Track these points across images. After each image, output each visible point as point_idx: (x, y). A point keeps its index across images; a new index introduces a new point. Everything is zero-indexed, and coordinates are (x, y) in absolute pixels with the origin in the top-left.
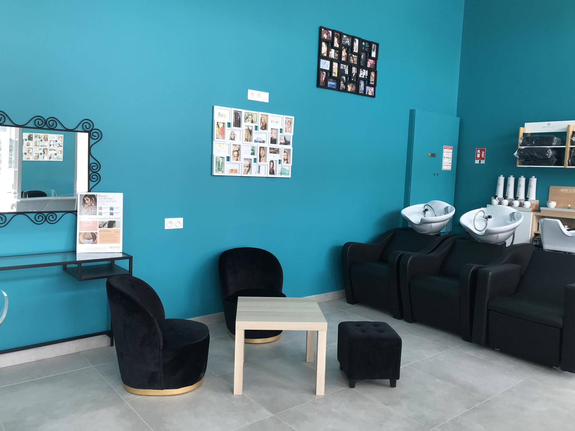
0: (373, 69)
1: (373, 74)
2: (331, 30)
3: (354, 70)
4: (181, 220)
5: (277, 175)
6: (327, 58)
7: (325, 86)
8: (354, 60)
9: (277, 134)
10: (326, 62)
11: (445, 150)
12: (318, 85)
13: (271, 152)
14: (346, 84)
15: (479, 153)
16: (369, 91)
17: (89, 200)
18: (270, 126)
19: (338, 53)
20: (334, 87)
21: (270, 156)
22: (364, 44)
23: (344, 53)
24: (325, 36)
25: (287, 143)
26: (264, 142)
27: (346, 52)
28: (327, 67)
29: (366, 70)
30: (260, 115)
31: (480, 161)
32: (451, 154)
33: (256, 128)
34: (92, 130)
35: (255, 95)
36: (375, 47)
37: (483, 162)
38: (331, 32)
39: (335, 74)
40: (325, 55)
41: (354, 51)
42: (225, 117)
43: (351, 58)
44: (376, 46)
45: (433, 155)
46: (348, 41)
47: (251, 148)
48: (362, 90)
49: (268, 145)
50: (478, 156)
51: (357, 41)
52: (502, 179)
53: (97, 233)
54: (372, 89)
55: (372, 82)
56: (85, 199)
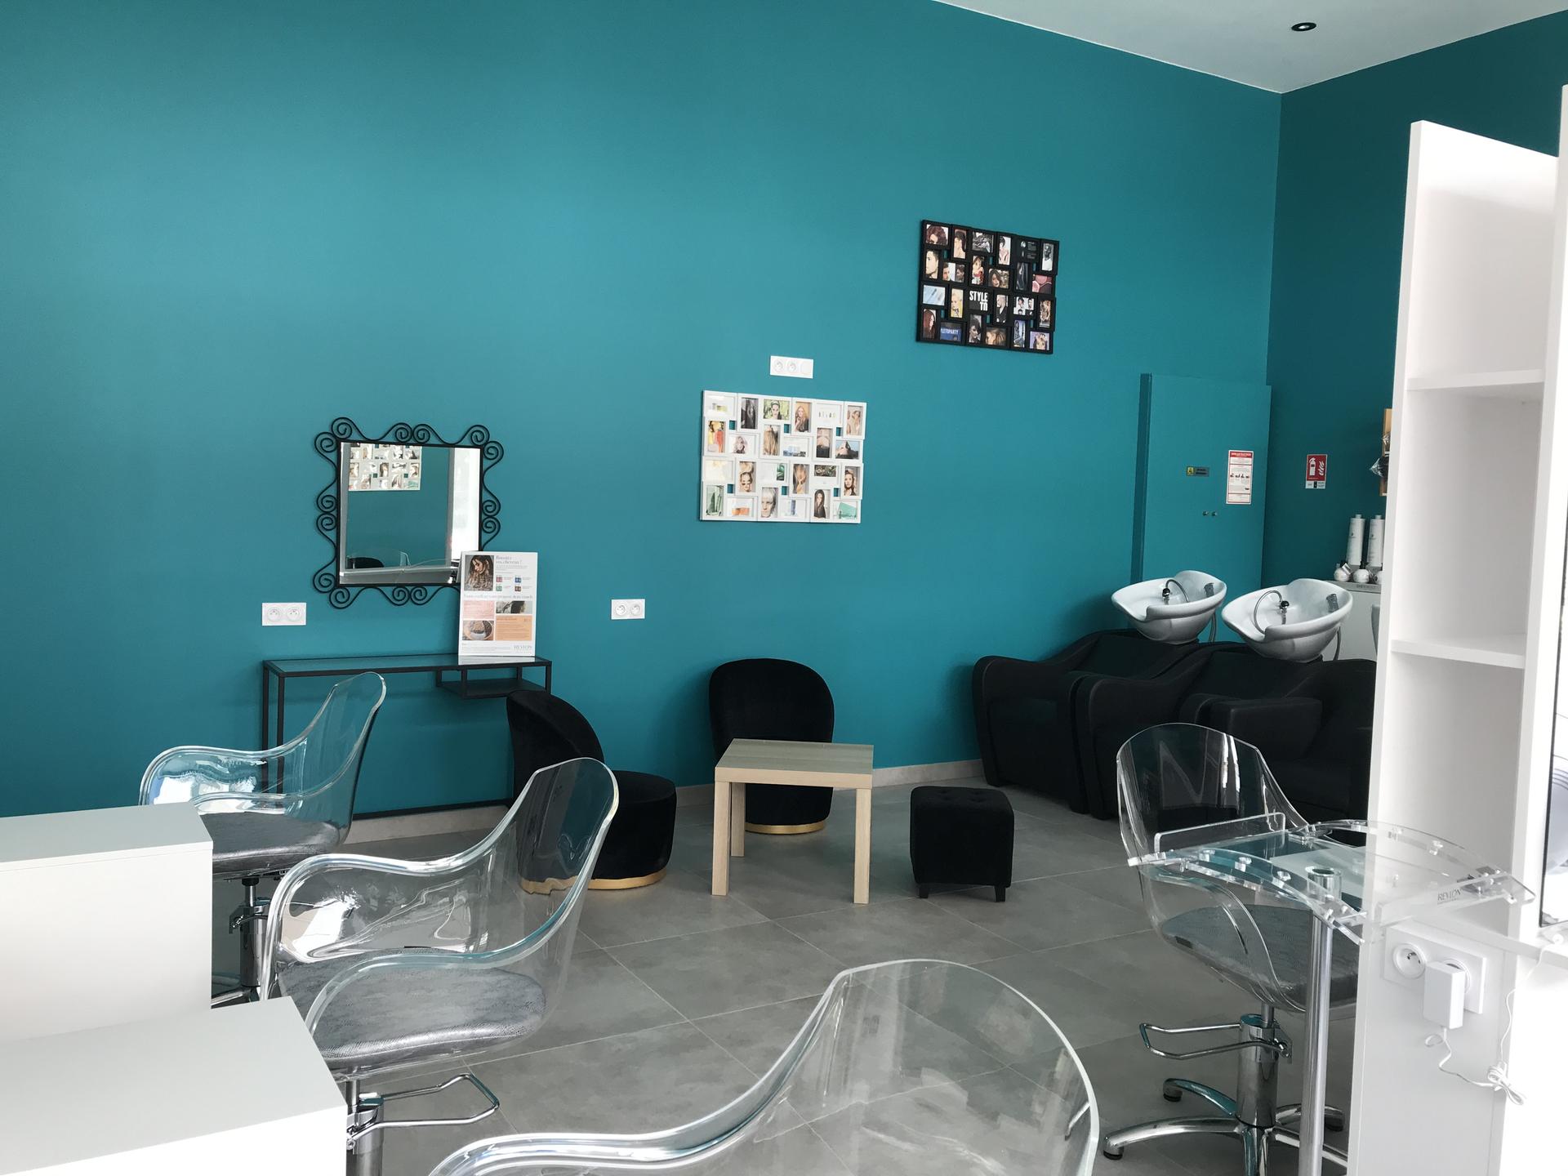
0: (1049, 294)
1: (1047, 306)
2: (945, 225)
3: (1001, 301)
4: (642, 602)
5: (832, 518)
6: (939, 282)
7: (936, 338)
8: (1000, 280)
9: (830, 438)
10: (936, 290)
11: (1232, 460)
12: (920, 337)
13: (818, 474)
14: (982, 331)
15: (1313, 466)
16: (1039, 340)
17: (481, 564)
18: (814, 425)
19: (964, 270)
20: (955, 339)
21: (816, 483)
22: (1023, 245)
23: (977, 268)
24: (934, 238)
25: (852, 455)
26: (803, 454)
27: (983, 265)
28: (939, 299)
29: (1030, 299)
30: (794, 403)
31: (1315, 484)
32: (1250, 468)
33: (787, 428)
34: (487, 443)
35: (782, 366)
36: (1050, 248)
37: (1322, 485)
38: (946, 230)
39: (957, 310)
40: (935, 276)
41: (1001, 262)
42: (725, 410)
43: (994, 276)
44: (1052, 246)
45: (1200, 472)
46: (988, 244)
47: (776, 467)
48: (1022, 339)
49: (812, 460)
50: (1312, 472)
51: (1008, 240)
52: (1358, 524)
53: (493, 622)
54: (1046, 337)
55: (1046, 321)
56: (474, 563)
